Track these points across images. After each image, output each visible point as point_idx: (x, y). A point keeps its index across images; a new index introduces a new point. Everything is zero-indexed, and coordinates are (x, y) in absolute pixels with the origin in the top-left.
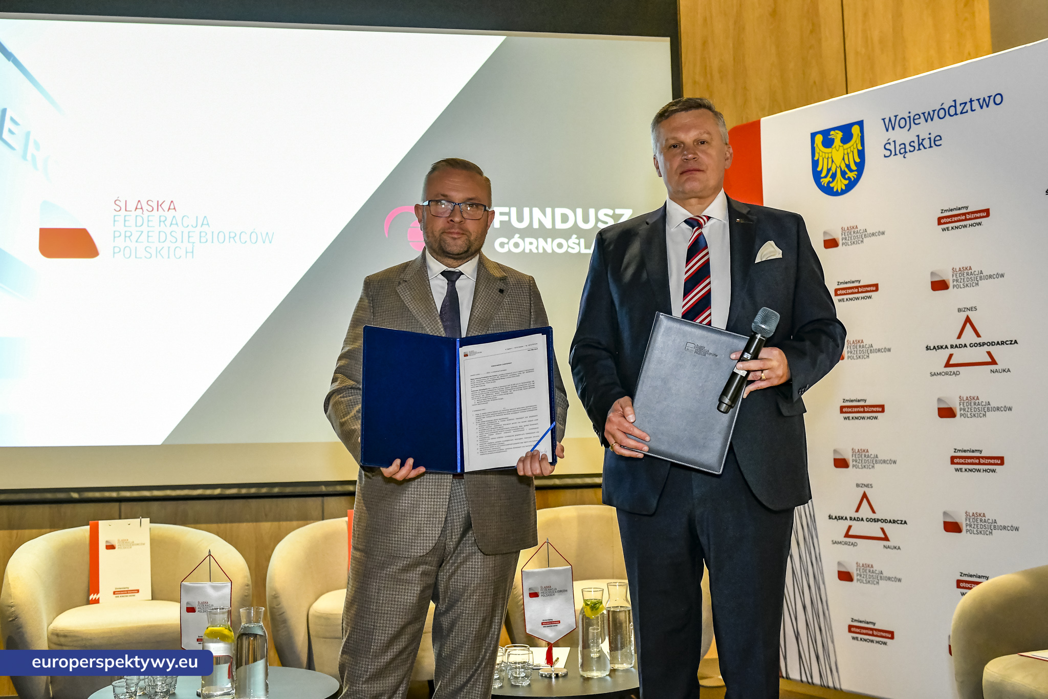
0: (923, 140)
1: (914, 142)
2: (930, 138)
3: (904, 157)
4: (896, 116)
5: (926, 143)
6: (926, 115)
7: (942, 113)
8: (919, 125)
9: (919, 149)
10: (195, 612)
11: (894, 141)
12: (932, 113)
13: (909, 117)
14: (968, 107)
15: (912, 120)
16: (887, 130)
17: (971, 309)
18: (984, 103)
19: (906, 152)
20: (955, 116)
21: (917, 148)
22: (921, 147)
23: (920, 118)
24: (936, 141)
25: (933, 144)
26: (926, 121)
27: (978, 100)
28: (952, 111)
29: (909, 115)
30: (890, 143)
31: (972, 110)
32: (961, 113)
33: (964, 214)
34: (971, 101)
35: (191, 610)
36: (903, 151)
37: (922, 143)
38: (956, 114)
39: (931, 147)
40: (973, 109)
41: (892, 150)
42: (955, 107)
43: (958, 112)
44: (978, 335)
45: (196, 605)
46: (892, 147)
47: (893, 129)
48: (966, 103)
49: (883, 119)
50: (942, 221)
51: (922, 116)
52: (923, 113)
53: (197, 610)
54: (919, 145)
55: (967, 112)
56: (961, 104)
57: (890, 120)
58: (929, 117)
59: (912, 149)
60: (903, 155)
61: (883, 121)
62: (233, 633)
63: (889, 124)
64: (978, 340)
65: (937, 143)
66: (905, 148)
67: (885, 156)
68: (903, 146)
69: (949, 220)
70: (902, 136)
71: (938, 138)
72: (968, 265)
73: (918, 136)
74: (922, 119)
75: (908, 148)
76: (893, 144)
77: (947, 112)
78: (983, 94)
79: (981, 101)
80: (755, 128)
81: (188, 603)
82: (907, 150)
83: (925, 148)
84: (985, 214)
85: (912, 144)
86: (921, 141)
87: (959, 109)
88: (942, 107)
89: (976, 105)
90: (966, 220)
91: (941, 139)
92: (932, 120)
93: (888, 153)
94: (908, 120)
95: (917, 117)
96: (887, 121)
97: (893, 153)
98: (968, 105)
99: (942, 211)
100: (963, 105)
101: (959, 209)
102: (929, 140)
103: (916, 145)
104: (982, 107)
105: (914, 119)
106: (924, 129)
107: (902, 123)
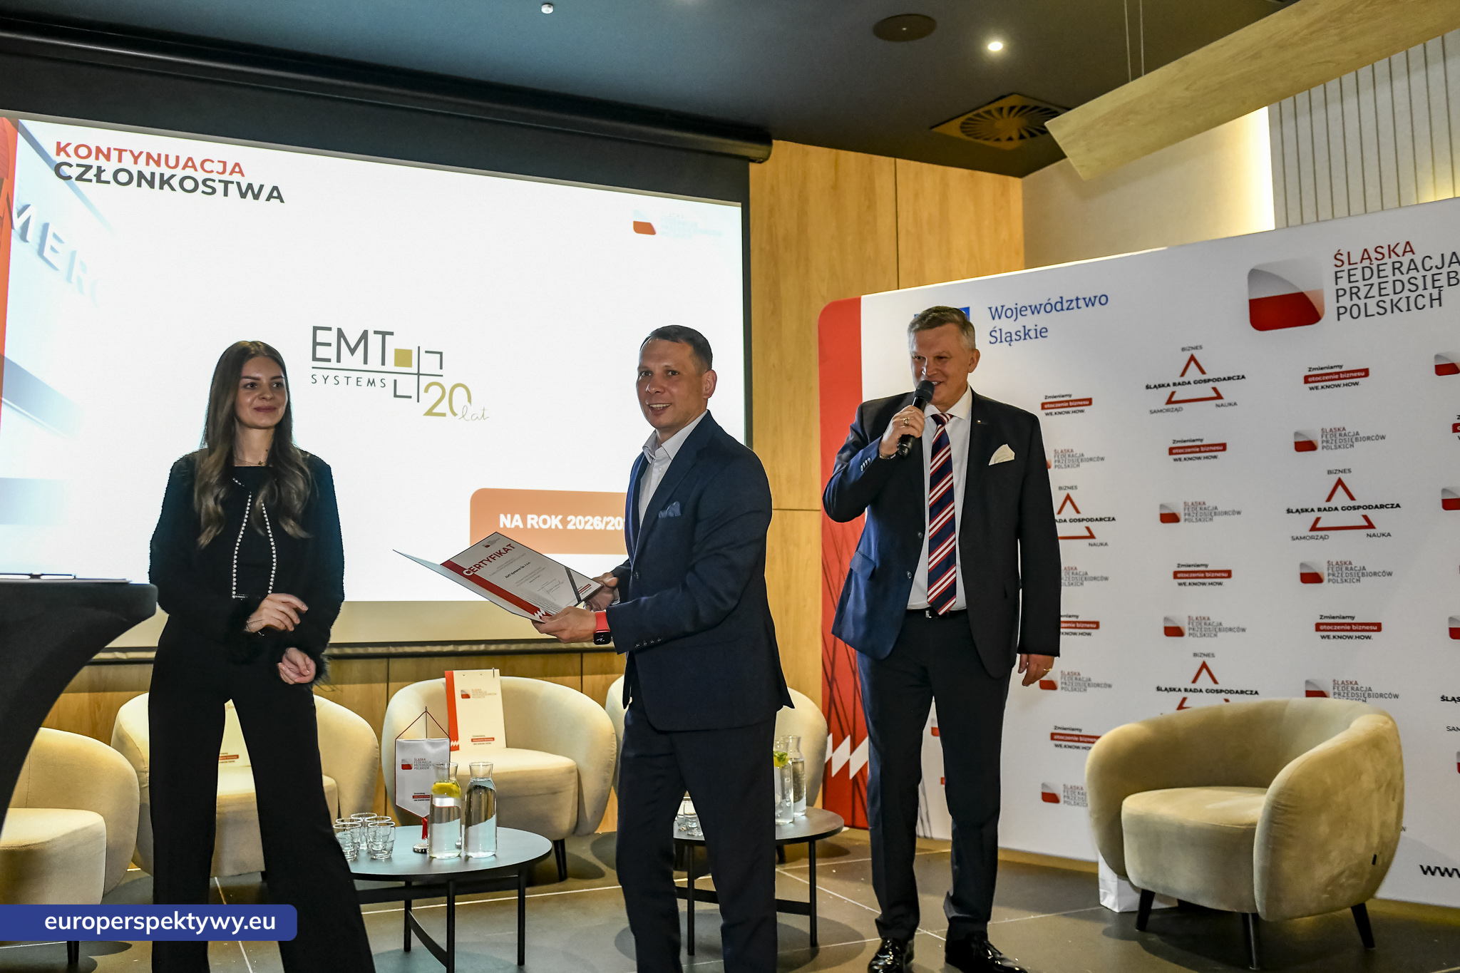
0: (1029, 330)
1: (1020, 331)
2: (1036, 330)
3: (1010, 345)
4: (1003, 307)
5: (1032, 334)
6: (1033, 308)
7: (1048, 308)
8: (1023, 317)
9: (1025, 339)
10: (411, 768)
11: (1001, 330)
12: (1038, 307)
13: (1016, 308)
14: (1074, 304)
15: (1019, 312)
16: (994, 318)
17: (1071, 488)
18: (1090, 302)
19: (1011, 340)
20: (1061, 312)
21: (1023, 337)
22: (1027, 337)
23: (1027, 310)
24: (1042, 333)
25: (1038, 335)
26: (1033, 313)
27: (1084, 299)
28: (1059, 306)
29: (1016, 306)
30: (996, 331)
31: (1078, 308)
32: (1068, 309)
33: (1068, 401)
34: (1077, 299)
35: (407, 767)
36: (1008, 339)
37: (1028, 334)
38: (1062, 310)
39: (1036, 337)
40: (1079, 306)
41: (997, 337)
42: (1062, 303)
43: (1065, 307)
44: (1078, 512)
45: (411, 762)
46: (998, 335)
47: (1000, 318)
48: (1072, 301)
49: (990, 308)
50: (1046, 406)
51: (1029, 308)
52: (1030, 306)
53: (413, 767)
54: (1025, 335)
55: (1073, 309)
56: (1067, 301)
57: (997, 309)
58: (1035, 310)
59: (1018, 338)
60: (1008, 343)
61: (989, 310)
62: (460, 789)
63: (996, 313)
64: (1078, 516)
65: (1043, 334)
66: (1011, 337)
67: (990, 343)
68: (1009, 335)
69: (1053, 406)
70: (1007, 325)
71: (1044, 330)
72: (1070, 448)
73: (1024, 327)
74: (1029, 312)
75: (1014, 337)
76: (999, 332)
77: (1054, 307)
78: (1089, 294)
79: (1087, 300)
80: (855, 304)
81: (403, 760)
82: (1013, 339)
83: (1031, 338)
84: (1088, 403)
85: (1018, 333)
86: (1027, 332)
87: (1065, 305)
88: (1050, 302)
89: (1081, 303)
90: (1069, 406)
91: (1047, 331)
92: (1038, 313)
93: (993, 340)
94: (1014, 311)
95: (1024, 309)
96: (993, 310)
97: (999, 340)
98: (1075, 302)
99: (1046, 397)
100: (1069, 303)
101: (1063, 396)
102: (1034, 331)
103: (1022, 334)
104: (1087, 306)
105: (1021, 311)
106: (1030, 321)
107: (1009, 313)
